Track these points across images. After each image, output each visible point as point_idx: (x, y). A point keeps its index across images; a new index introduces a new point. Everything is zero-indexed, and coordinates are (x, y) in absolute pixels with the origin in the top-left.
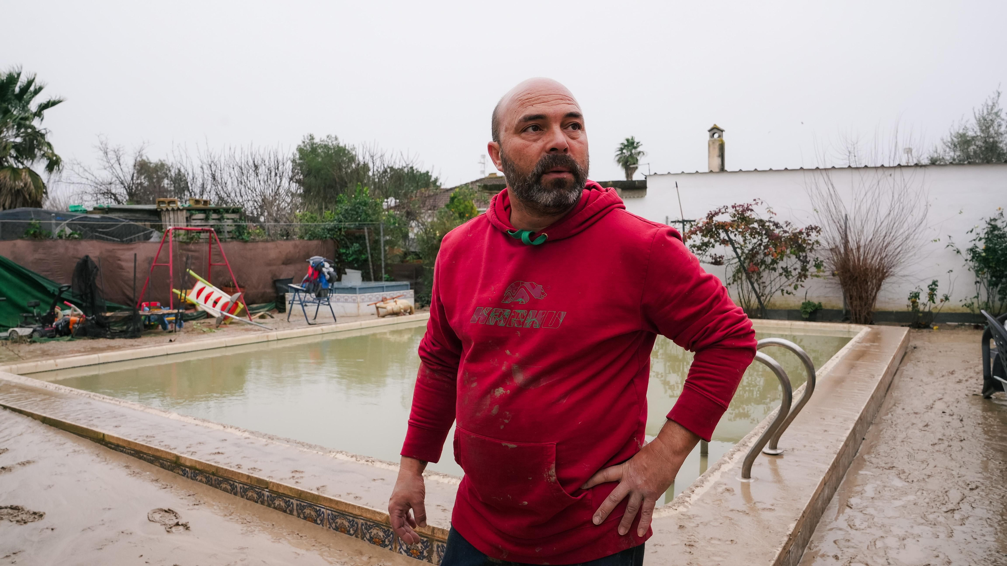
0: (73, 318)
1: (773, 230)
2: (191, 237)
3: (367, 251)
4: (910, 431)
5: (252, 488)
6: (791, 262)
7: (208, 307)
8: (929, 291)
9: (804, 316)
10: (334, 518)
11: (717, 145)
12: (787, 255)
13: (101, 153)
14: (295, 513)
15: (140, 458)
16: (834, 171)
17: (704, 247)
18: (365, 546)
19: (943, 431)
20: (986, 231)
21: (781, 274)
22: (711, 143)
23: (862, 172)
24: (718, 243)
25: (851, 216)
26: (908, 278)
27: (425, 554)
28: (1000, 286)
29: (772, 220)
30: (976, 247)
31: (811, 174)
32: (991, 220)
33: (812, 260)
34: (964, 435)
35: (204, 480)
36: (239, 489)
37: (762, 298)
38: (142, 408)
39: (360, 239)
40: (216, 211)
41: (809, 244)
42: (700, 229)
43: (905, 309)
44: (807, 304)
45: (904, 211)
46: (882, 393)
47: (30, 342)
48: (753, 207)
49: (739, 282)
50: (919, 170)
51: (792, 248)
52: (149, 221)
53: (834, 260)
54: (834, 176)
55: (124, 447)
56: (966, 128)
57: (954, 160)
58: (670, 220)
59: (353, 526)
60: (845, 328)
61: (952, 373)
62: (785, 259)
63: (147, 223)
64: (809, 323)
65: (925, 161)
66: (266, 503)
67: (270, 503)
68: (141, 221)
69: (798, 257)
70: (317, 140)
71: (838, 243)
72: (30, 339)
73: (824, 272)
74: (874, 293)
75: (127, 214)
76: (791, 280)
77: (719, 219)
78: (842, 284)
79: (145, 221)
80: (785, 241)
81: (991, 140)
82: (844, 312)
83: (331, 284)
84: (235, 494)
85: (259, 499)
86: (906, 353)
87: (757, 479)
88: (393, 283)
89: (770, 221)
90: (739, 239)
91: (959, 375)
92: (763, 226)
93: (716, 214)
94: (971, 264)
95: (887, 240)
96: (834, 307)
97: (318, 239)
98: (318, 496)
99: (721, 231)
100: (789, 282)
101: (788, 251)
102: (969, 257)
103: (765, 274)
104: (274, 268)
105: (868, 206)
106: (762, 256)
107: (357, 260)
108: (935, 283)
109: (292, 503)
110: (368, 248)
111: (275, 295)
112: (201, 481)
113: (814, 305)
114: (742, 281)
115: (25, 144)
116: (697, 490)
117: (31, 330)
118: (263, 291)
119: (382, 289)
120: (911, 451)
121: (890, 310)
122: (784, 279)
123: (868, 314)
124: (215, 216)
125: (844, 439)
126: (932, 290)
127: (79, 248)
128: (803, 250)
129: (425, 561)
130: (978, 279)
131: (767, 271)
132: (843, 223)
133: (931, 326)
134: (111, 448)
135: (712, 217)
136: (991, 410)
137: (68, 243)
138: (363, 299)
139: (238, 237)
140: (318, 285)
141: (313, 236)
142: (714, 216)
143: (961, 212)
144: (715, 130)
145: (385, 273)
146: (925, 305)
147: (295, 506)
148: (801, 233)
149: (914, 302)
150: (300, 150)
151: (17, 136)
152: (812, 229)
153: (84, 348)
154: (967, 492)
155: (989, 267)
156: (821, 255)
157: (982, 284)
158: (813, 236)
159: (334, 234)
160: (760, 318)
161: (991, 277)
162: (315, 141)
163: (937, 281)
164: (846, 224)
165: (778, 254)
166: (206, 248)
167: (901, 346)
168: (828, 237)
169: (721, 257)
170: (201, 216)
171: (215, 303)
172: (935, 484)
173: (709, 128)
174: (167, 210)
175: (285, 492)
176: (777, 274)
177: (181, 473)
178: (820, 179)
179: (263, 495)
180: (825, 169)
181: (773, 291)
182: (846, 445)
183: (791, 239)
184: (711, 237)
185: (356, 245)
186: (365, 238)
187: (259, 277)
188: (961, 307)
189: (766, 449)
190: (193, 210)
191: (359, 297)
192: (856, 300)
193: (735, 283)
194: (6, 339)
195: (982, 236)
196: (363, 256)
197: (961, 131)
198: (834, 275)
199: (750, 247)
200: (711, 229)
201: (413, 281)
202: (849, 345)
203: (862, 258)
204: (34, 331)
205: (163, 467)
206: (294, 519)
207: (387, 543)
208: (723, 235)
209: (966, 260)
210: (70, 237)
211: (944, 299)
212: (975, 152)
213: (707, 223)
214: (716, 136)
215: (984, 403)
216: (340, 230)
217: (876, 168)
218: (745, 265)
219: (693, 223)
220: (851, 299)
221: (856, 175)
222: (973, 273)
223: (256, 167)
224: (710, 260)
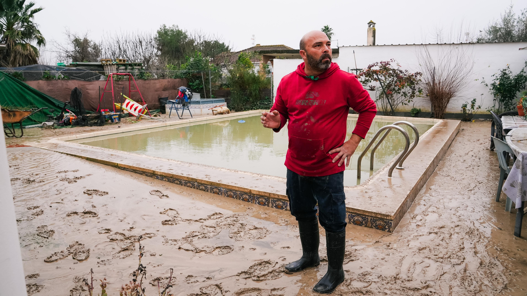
0: (71, 117)
1: (399, 74)
2: (119, 78)
3: (203, 84)
4: (457, 163)
5: (189, 182)
6: (407, 89)
7: (132, 111)
8: (471, 104)
9: (412, 115)
10: (227, 192)
11: (372, 30)
12: (405, 86)
13: (67, 36)
14: (209, 191)
15: (136, 173)
16: (430, 46)
17: (366, 82)
18: (241, 202)
19: (471, 163)
20: (500, 75)
21: (402, 95)
22: (369, 30)
23: (443, 46)
24: (373, 80)
25: (437, 68)
26: (462, 97)
27: (266, 203)
28: (505, 101)
29: (399, 69)
30: (495, 83)
31: (418, 47)
32: (503, 70)
33: (417, 88)
34: (479, 164)
35: (167, 180)
36: (183, 183)
37: (393, 107)
38: (128, 154)
39: (199, 78)
40: (130, 65)
41: (416, 81)
42: (365, 73)
43: (460, 112)
44: (414, 110)
45: (462, 66)
46: (446, 148)
47: (54, 128)
48: (390, 63)
49: (382, 98)
50: (471, 45)
51: (408, 83)
52: (98, 70)
53: (427, 89)
54: (429, 48)
55: (128, 169)
56: (496, 24)
57: (489, 40)
58: (350, 69)
59: (235, 194)
60: (431, 120)
61: (478, 140)
62: (404, 88)
63: (97, 71)
64: (414, 118)
65: (475, 41)
66: (196, 188)
67: (198, 188)
68: (94, 70)
69: (411, 87)
70: (167, 27)
71: (430, 81)
72: (53, 127)
73: (422, 94)
74: (446, 105)
75: (86, 67)
76: (407, 98)
77: (374, 68)
78: (431, 100)
79: (96, 70)
80: (405, 80)
81: (509, 29)
82: (431, 114)
83: (189, 100)
84: (182, 185)
85: (193, 186)
86: (458, 132)
87: (394, 177)
88: (217, 99)
89: (398, 70)
90: (383, 78)
91: (481, 141)
92: (395, 72)
93: (373, 66)
94: (492, 91)
95: (453, 79)
96: (426, 111)
97: (179, 78)
98: (220, 184)
99: (374, 74)
100: (406, 99)
101: (406, 84)
102: (492, 88)
103: (395, 95)
104: (159, 92)
105: (445, 63)
106: (394, 86)
107: (198, 88)
108: (474, 100)
109: (208, 187)
110: (203, 83)
111: (160, 105)
112: (165, 181)
113: (417, 110)
114: (383, 98)
115: (26, 31)
116: (371, 180)
117: (53, 123)
118: (154, 103)
119: (212, 102)
120: (457, 170)
121: (453, 112)
122: (403, 97)
123: (442, 114)
124: (130, 67)
125: (430, 164)
126: (473, 103)
127: (68, 83)
128: (413, 84)
129: (266, 206)
130: (495, 98)
131: (396, 94)
132: (432, 71)
133: (472, 120)
134: (121, 169)
135: (370, 68)
136: (493, 155)
137: (63, 81)
138: (203, 107)
139: (141, 78)
140: (183, 100)
141: (177, 77)
142: (371, 67)
143: (489, 66)
144: (371, 23)
145: (212, 95)
146: (469, 110)
147: (209, 188)
148: (412, 75)
149: (464, 109)
150: (159, 33)
151: (22, 27)
152: (418, 74)
153: (80, 131)
154: (478, 184)
155: (501, 93)
156: (421, 86)
157: (497, 101)
158: (418, 76)
159: (186, 76)
160: (391, 116)
161: (501, 98)
162: (166, 28)
163: (476, 99)
164: (434, 71)
165: (401, 86)
166: (127, 83)
167: (456, 128)
168: (425, 78)
169: (374, 87)
170: (123, 67)
171: (135, 109)
172: (465, 182)
173: (368, 22)
174: (107, 65)
175: (205, 183)
176: (400, 95)
177: (156, 178)
178: (423, 49)
179: (195, 184)
180: (425, 45)
181: (398, 103)
182: (430, 166)
183: (407, 78)
184: (370, 77)
185: (197, 81)
186: (201, 77)
187: (152, 96)
188: (486, 112)
189: (397, 166)
190: (119, 65)
191: (201, 106)
192: (437, 108)
193: (380, 99)
194: (41, 127)
195: (498, 78)
196: (201, 86)
197: (494, 25)
198: (427, 96)
199: (388, 82)
200: (370, 73)
201: (226, 98)
202: (433, 128)
203: (441, 88)
204: (54, 123)
205: (147, 176)
206: (209, 193)
207: (250, 200)
208: (375, 76)
209: (490, 89)
210: (63, 79)
211: (478, 107)
212: (500, 35)
213: (368, 70)
214: (371, 26)
215: (490, 152)
216: (189, 73)
217: (450, 44)
218: (386, 91)
219: (361, 70)
220: (435, 107)
221: (440, 48)
222: (493, 95)
223: (141, 42)
224: (369, 88)
